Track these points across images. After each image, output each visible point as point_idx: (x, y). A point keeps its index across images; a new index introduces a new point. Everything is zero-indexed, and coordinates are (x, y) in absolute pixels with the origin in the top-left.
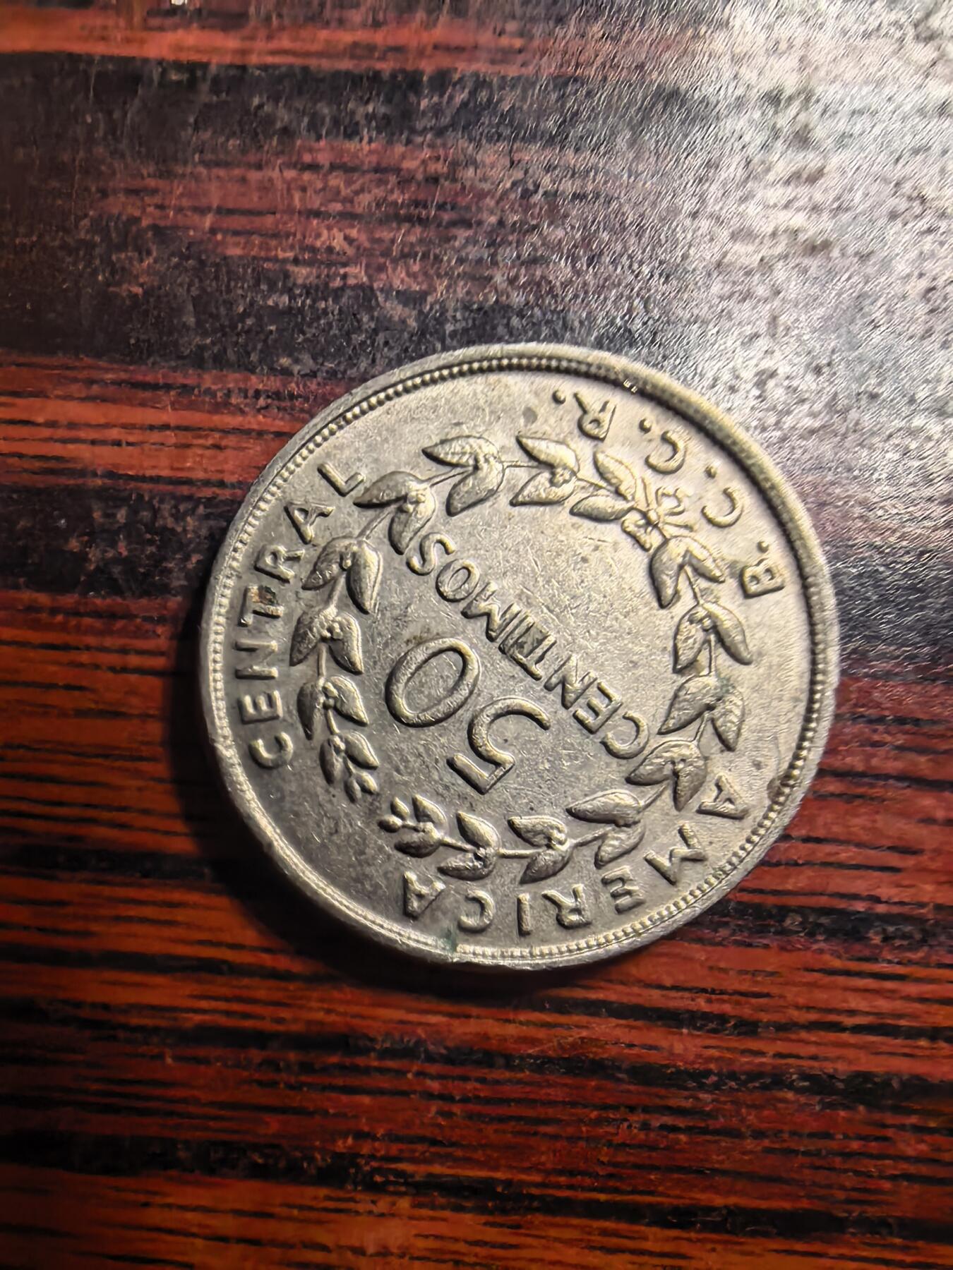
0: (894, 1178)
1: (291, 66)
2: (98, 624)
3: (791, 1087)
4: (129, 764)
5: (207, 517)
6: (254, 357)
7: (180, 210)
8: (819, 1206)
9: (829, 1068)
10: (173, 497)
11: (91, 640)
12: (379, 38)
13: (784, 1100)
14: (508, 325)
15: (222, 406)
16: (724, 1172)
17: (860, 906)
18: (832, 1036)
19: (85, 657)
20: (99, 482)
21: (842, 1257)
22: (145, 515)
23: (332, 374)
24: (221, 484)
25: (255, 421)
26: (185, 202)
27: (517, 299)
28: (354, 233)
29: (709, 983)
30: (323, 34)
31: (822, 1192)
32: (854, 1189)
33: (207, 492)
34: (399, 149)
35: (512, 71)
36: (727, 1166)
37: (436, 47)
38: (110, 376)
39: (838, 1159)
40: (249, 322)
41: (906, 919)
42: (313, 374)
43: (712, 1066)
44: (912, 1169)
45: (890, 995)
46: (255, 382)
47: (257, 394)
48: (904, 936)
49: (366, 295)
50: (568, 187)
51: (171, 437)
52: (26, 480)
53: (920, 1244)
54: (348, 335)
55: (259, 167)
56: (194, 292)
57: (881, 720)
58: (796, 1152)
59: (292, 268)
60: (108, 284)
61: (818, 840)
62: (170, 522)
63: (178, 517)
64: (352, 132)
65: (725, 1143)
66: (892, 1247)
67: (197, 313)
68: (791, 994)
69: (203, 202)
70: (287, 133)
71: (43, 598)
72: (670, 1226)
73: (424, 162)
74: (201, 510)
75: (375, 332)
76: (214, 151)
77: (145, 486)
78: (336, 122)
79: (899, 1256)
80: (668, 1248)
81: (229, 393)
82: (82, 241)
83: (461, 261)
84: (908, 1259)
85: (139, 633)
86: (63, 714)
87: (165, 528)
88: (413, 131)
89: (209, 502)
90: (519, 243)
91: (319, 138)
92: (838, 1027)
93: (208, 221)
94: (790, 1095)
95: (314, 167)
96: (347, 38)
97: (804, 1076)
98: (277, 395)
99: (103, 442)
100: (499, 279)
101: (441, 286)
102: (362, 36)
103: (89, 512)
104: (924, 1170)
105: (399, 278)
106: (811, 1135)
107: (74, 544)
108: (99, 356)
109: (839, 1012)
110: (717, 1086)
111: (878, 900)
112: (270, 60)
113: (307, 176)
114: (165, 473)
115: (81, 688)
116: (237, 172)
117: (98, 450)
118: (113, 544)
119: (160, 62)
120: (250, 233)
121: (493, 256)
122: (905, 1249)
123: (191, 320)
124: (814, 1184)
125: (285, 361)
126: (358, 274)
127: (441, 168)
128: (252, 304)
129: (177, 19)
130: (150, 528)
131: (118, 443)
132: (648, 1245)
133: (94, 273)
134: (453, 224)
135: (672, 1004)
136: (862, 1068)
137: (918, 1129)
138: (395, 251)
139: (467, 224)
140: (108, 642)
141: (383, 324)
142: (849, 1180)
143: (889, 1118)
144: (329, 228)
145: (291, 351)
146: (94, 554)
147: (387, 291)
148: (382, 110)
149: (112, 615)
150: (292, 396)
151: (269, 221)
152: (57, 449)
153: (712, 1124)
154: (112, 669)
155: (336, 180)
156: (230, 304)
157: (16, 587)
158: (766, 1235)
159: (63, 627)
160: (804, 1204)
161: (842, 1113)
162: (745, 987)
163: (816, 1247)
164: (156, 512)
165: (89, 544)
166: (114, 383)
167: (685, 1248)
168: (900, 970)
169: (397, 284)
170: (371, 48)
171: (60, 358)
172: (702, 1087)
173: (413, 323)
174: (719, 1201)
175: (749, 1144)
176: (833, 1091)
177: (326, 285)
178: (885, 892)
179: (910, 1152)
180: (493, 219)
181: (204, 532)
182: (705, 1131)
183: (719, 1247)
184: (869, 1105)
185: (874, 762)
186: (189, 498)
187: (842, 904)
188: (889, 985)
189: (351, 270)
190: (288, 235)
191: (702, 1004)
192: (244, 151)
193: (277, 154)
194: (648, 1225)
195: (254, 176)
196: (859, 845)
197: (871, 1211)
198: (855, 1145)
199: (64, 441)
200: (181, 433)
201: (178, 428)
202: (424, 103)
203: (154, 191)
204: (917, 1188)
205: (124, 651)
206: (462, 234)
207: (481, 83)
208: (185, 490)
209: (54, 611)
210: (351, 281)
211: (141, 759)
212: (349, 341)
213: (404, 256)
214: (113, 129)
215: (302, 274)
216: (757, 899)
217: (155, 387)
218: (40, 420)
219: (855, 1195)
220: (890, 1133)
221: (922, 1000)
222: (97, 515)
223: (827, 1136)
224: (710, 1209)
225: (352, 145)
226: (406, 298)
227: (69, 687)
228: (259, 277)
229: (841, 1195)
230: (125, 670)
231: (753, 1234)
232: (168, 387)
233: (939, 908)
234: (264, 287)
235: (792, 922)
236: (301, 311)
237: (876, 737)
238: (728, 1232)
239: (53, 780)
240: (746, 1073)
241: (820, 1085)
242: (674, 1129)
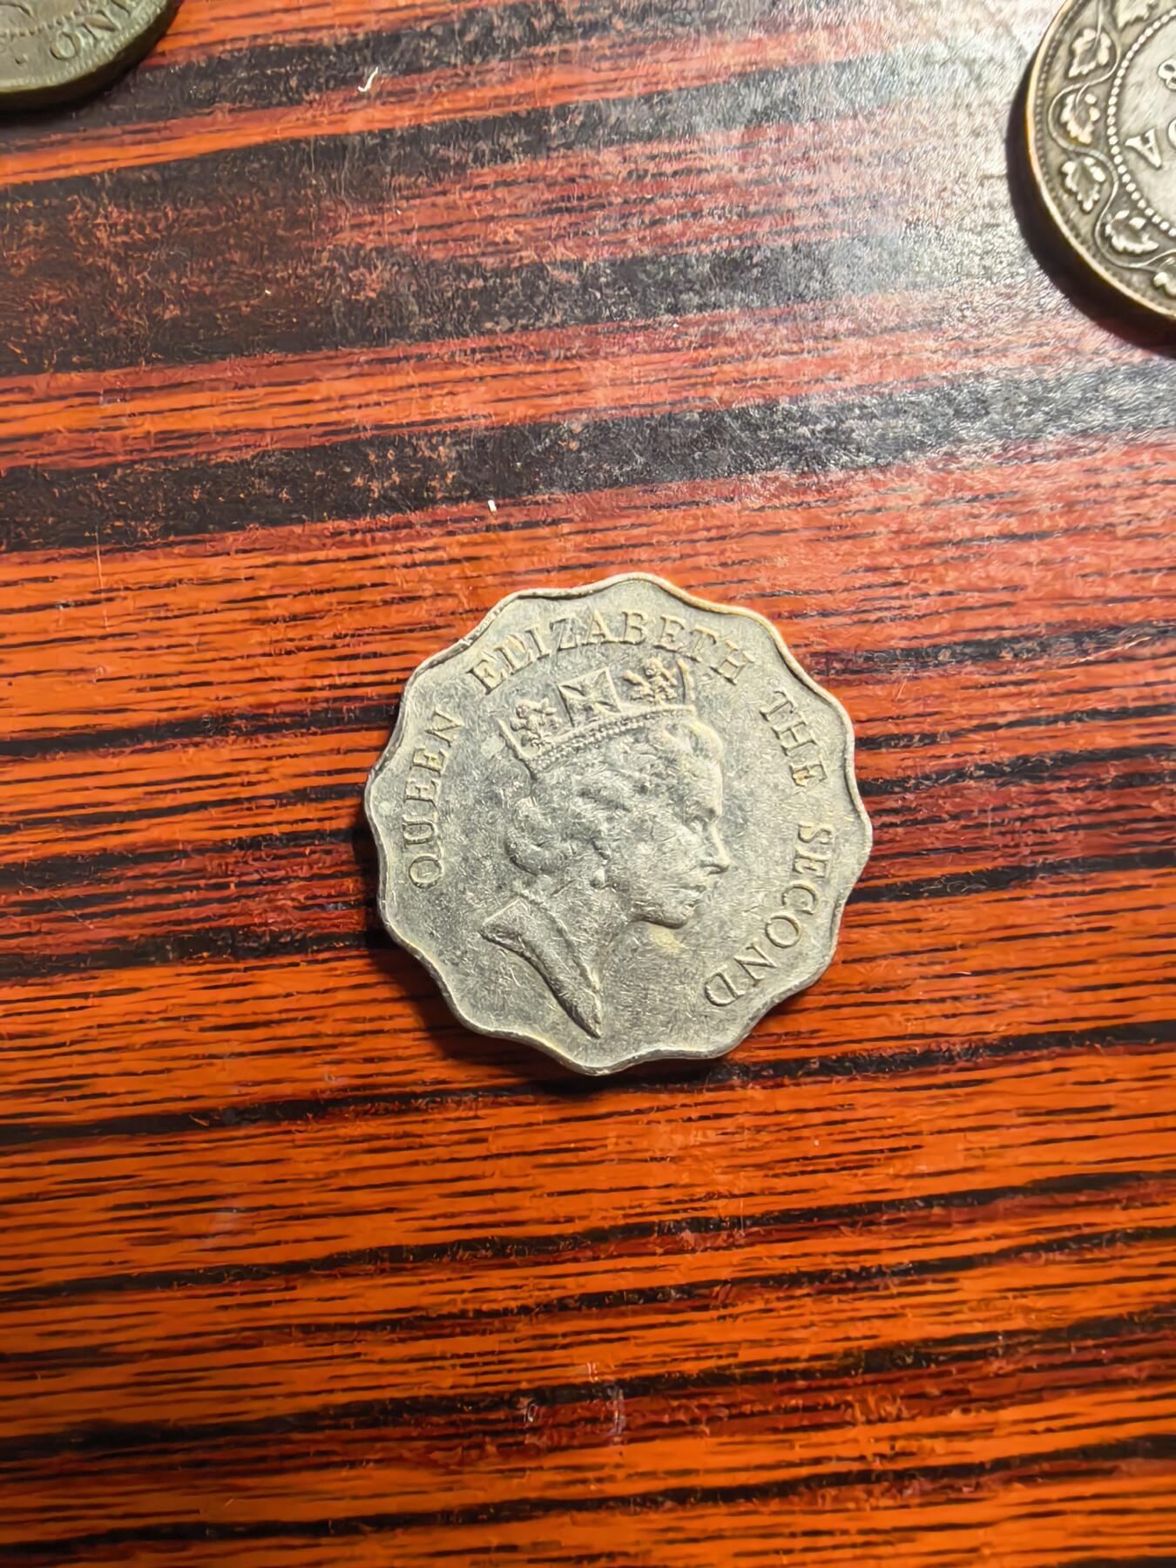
0: (1062, 830)
1: (452, 120)
2: (388, 535)
3: (971, 777)
4: (431, 633)
5: (455, 444)
6: (466, 327)
7: (391, 234)
8: (1013, 861)
9: (996, 758)
10: (426, 434)
11: (386, 548)
12: (513, 90)
13: (969, 788)
14: (645, 271)
15: (451, 364)
16: (936, 850)
17: (991, 635)
18: (992, 734)
19: (382, 561)
20: (369, 434)
21: (1038, 896)
22: (409, 451)
23: (525, 328)
24: (460, 419)
25: (474, 371)
26: (394, 228)
27: (646, 251)
28: (521, 227)
29: (895, 712)
30: (471, 94)
31: (1013, 851)
32: (1035, 844)
33: (452, 426)
34: (542, 163)
35: (612, 95)
36: (938, 845)
37: (554, 89)
38: (363, 359)
39: (1018, 824)
40: (458, 302)
41: (1028, 638)
42: (511, 330)
43: (909, 772)
44: (1074, 820)
45: (1030, 695)
46: (470, 344)
47: (474, 351)
48: (1029, 651)
49: (539, 269)
50: (668, 168)
51: (417, 393)
52: (315, 442)
53: (1093, 875)
54: (531, 298)
55: (444, 193)
56: (414, 288)
57: (975, 499)
58: (986, 825)
59: (482, 260)
60: (350, 294)
61: (950, 593)
62: (427, 453)
63: (434, 448)
64: (507, 157)
65: (932, 828)
66: (1073, 881)
67: (419, 304)
68: (956, 708)
69: (409, 226)
70: (461, 167)
71: (344, 525)
72: (904, 898)
73: (562, 169)
74: (448, 440)
75: (551, 292)
76: (409, 188)
77: (405, 431)
78: (493, 153)
79: (1079, 888)
80: (908, 916)
81: (453, 355)
82: (326, 268)
83: (602, 233)
84: (1088, 889)
85: (419, 537)
86: (374, 605)
87: (423, 457)
88: (549, 149)
89: (454, 432)
90: (642, 213)
91: (483, 166)
92: (995, 727)
93: (414, 238)
94: (972, 783)
95: (484, 187)
96: (488, 93)
97: (980, 768)
98: (488, 350)
99: (367, 405)
100: (632, 240)
101: (591, 253)
102: (500, 91)
103: (367, 455)
104: (1084, 819)
105: (560, 252)
106: (994, 810)
107: (359, 481)
108: (352, 344)
109: (993, 715)
110: (916, 787)
111: (1002, 628)
112: (436, 118)
113: (479, 194)
114: (417, 418)
115: (384, 584)
116: (428, 201)
117: (364, 411)
118: (389, 476)
119: (360, 133)
120: (446, 242)
121: (624, 225)
122: (1083, 881)
123: (416, 309)
124: (1006, 846)
125: (489, 325)
126: (529, 255)
127: (574, 171)
128: (458, 288)
129: (365, 102)
130: (414, 459)
131: (378, 404)
132: (893, 916)
133: (339, 287)
134: (591, 208)
135: (870, 732)
136: (1021, 753)
137: (1070, 790)
138: (554, 233)
139: (602, 206)
140: (398, 547)
141: (555, 287)
142: (1031, 838)
143: (1048, 785)
144: (503, 228)
145: (492, 316)
146: (375, 485)
147: (553, 264)
148: (525, 139)
149: (397, 527)
150: (499, 349)
151: (457, 230)
152: (334, 417)
153: (920, 816)
154: (406, 566)
155: (501, 193)
156: (442, 292)
157: (322, 520)
158: (978, 891)
159: (363, 543)
160: (1001, 862)
161: (1013, 789)
162: (921, 709)
163: (1018, 893)
164: (415, 448)
165: (370, 480)
166: (367, 362)
167: (920, 913)
168: (1030, 676)
169: (559, 257)
170: (508, 98)
171: (325, 352)
172: (906, 790)
173: (576, 282)
174: (936, 873)
175: (951, 825)
176: (1003, 774)
177: (508, 267)
178: (1008, 621)
179: (1071, 808)
180: (620, 200)
181: (454, 455)
182: (915, 822)
183: (946, 907)
184: (1032, 779)
185: (978, 529)
186: (438, 433)
187: (978, 636)
188: (1024, 688)
189: (523, 254)
190: (474, 237)
191: (892, 728)
192: (429, 185)
193: (454, 183)
194: (890, 900)
195: (440, 200)
196: (980, 590)
197: (1051, 858)
198: (1029, 811)
199: (337, 409)
200: (424, 389)
201: (420, 385)
202: (554, 129)
203: (372, 223)
204: (1082, 834)
205: (410, 551)
206: (600, 213)
207: (592, 108)
208: (434, 428)
209: (354, 532)
210: (526, 261)
211: (438, 627)
212: (532, 302)
213: (559, 236)
214: (332, 186)
215: (490, 262)
216: (915, 643)
217: (398, 360)
218: (317, 397)
219: (1037, 849)
220: (1053, 796)
221: (1053, 694)
222: (372, 457)
223: (1005, 808)
224: (931, 881)
225: (508, 166)
226: (566, 265)
227: (374, 585)
228: (459, 269)
229: (1026, 851)
230: (414, 565)
231: (969, 892)
232: (407, 358)
233: (1048, 625)
234: (464, 276)
235: (944, 656)
236: (494, 287)
237: (975, 511)
238: (949, 895)
239: (375, 655)
240: (937, 773)
241: (992, 771)
242: (893, 825)
